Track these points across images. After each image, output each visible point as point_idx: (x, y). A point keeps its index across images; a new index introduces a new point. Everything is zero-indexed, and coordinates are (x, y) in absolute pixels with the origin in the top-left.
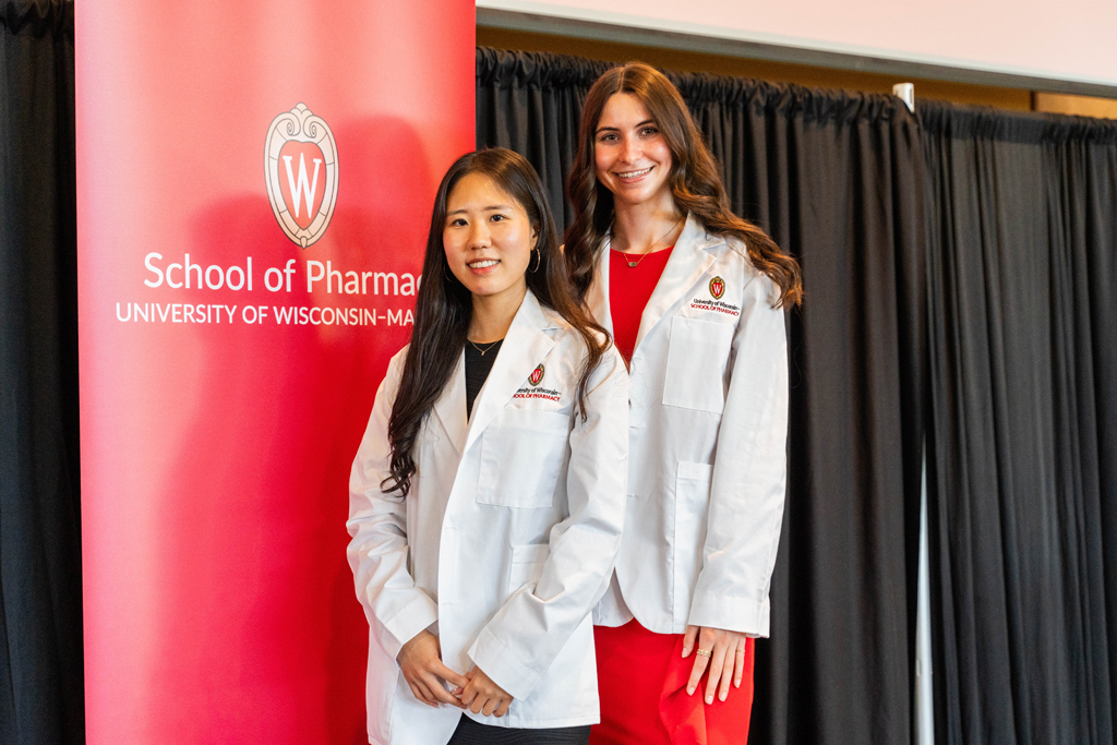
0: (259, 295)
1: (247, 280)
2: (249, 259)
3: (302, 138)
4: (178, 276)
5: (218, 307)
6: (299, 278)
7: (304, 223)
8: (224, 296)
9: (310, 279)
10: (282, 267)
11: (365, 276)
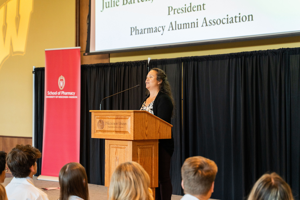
0: (57, 95)
1: (56, 94)
2: (57, 92)
3: (62, 79)
4: (50, 93)
5: (54, 96)
6: (61, 93)
7: (61, 87)
8: (54, 95)
9: (62, 93)
10: (59, 92)
11: (67, 93)
